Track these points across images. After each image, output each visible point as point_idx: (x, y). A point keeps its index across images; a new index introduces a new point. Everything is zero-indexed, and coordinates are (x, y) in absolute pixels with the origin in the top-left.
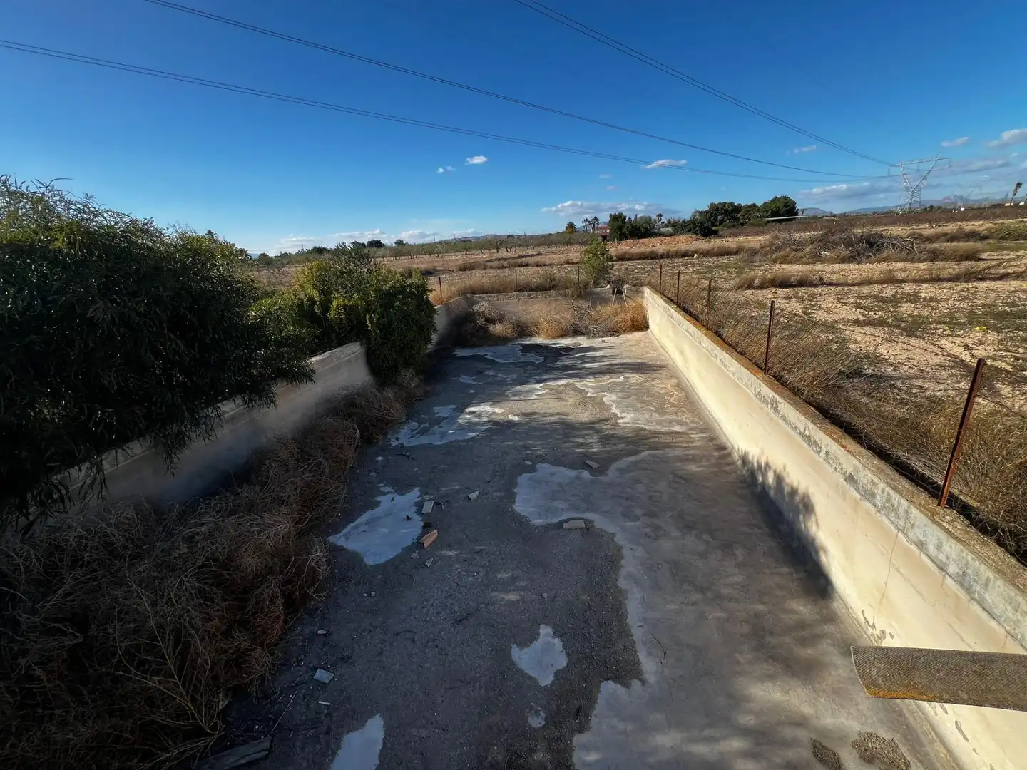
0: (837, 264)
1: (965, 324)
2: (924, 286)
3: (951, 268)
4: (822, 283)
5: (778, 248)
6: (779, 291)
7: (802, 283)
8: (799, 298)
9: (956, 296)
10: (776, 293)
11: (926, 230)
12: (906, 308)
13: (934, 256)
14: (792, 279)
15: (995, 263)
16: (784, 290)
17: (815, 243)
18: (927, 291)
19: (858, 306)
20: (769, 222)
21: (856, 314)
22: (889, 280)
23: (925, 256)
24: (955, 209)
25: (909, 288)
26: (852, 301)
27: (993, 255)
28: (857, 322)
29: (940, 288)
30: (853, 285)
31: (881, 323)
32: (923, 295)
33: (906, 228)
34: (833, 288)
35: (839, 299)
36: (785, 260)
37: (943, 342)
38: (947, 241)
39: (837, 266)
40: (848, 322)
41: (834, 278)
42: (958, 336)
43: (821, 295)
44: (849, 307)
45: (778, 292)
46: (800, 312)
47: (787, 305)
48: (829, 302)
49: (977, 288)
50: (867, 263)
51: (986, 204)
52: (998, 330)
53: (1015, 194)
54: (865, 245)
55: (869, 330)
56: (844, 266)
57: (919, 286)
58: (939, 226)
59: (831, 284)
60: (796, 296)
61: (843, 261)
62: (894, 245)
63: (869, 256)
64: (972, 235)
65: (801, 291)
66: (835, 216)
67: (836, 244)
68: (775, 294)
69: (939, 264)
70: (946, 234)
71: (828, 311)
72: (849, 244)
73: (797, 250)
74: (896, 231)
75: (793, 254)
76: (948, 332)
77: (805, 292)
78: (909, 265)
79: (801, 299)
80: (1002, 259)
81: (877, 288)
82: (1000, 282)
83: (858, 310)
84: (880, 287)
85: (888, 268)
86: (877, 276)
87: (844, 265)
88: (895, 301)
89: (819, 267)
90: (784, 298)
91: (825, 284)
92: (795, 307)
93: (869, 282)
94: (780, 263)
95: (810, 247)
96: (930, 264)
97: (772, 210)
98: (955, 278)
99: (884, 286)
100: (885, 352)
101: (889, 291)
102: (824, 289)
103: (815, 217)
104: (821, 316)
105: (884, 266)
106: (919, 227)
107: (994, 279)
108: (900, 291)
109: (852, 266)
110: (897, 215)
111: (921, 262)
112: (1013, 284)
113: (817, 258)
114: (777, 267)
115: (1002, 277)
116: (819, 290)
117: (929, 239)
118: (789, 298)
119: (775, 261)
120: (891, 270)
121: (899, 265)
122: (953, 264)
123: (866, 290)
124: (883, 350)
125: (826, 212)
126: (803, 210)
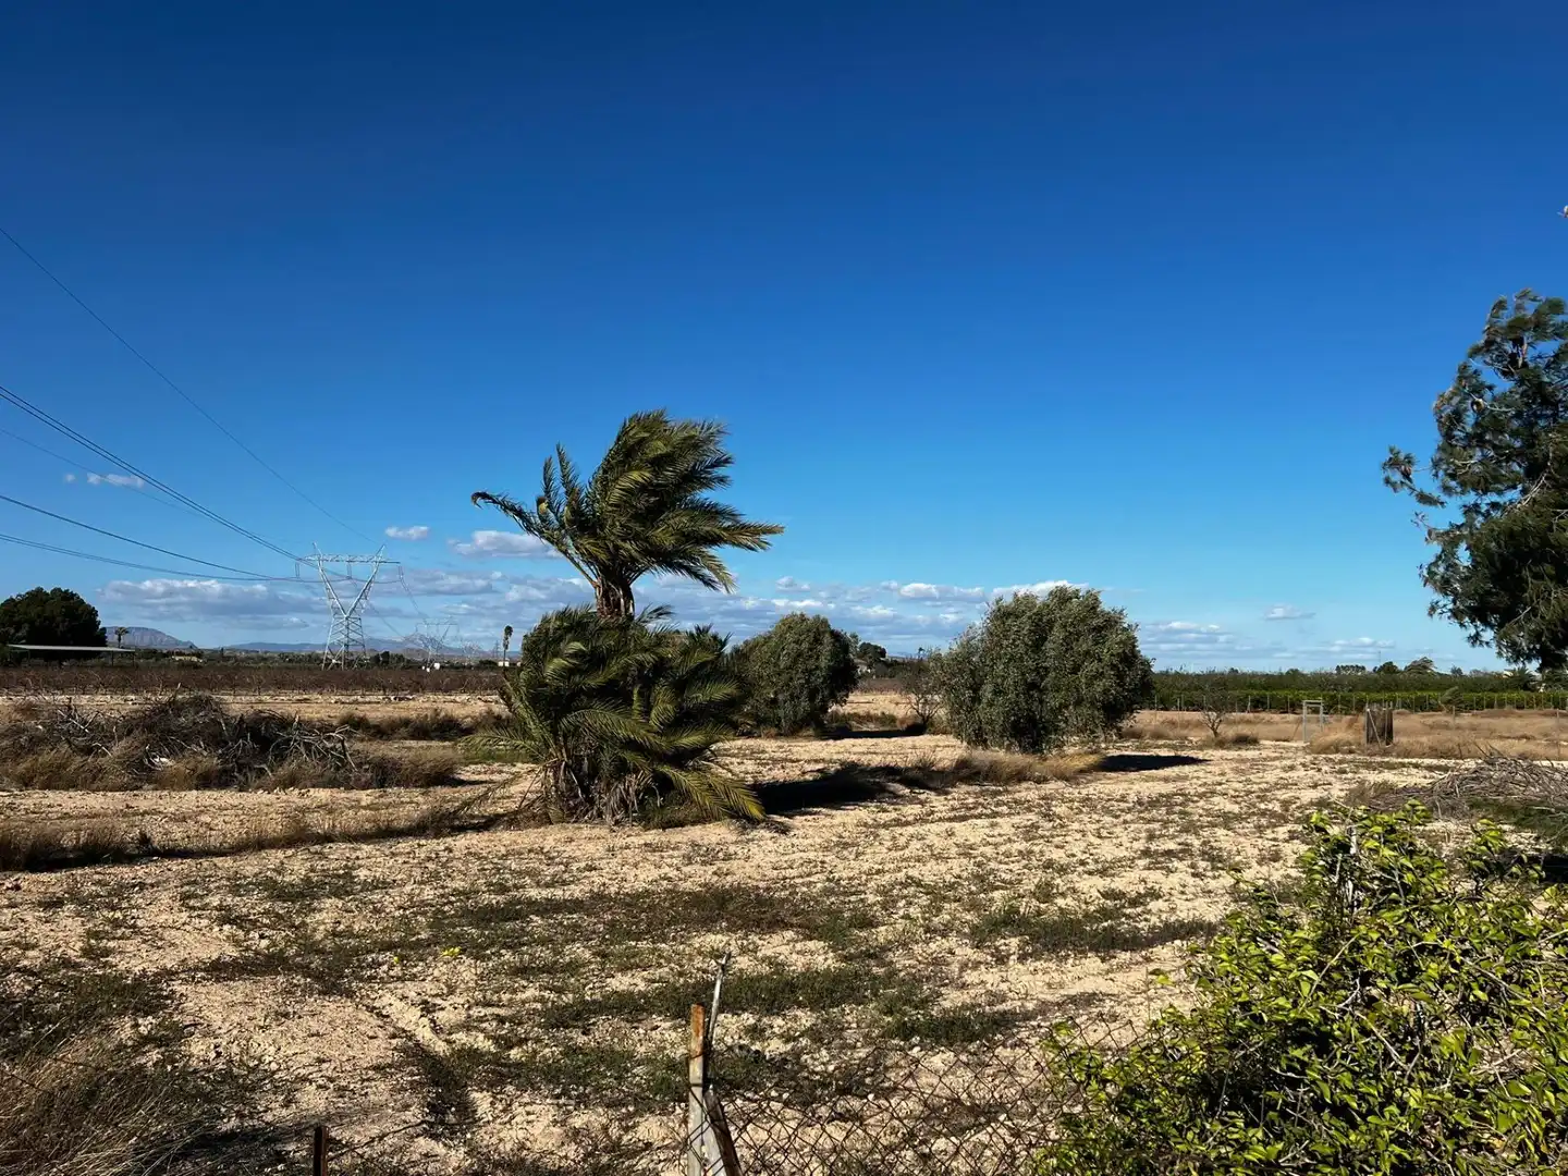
0: (195, 792)
1: (428, 944)
2: (366, 848)
3: (412, 803)
4: (146, 850)
5: (36, 742)
6: (27, 880)
7: (97, 852)
8: (82, 902)
9: (417, 873)
10: (17, 888)
11: (378, 707)
12: (326, 916)
13: (384, 775)
14: (68, 841)
15: (481, 789)
16: (44, 877)
17: (136, 732)
18: (372, 861)
19: (226, 917)
20: (25, 653)
21: (216, 944)
22: (299, 837)
23: (369, 775)
24: (425, 663)
25: (338, 853)
26: (215, 901)
27: (480, 773)
28: (219, 970)
29: (393, 854)
30: (220, 853)
31: (269, 964)
32: (362, 874)
33: (343, 699)
34: (175, 865)
35: (185, 897)
36: (55, 779)
37: (388, 999)
38: (413, 737)
39: (191, 798)
40: (197, 969)
41: (178, 833)
42: (413, 977)
43: (142, 886)
44: (205, 922)
45: (24, 885)
46: (74, 952)
47: (47, 927)
48: (158, 911)
49: (451, 851)
50: (258, 788)
51: (472, 660)
52: (477, 951)
53: (506, 647)
54: (250, 744)
55: (241, 988)
56: (209, 797)
57: (355, 850)
58: (401, 699)
59: (171, 853)
60: (75, 896)
61: (206, 781)
62: (308, 746)
63: (262, 771)
64: (447, 728)
65: (88, 878)
66: (199, 654)
67: (187, 738)
68: (11, 893)
69: (394, 793)
70: (406, 723)
71: (154, 938)
72: (216, 740)
73: (88, 751)
74: (322, 707)
75: (78, 760)
76: (397, 971)
77: (98, 883)
78: (341, 795)
79: (85, 904)
80: (491, 782)
81: (275, 857)
82: (485, 836)
83: (226, 927)
84: (280, 854)
85: (301, 802)
86: (275, 826)
87: (208, 793)
88: (306, 894)
89: (147, 799)
90: (40, 904)
91: (155, 852)
92: (67, 933)
93: (259, 844)
94: (43, 788)
95: (123, 743)
96: (377, 792)
97: (31, 623)
98: (419, 830)
99: (290, 852)
100: (272, 1050)
101: (297, 866)
102: (152, 868)
103: (152, 654)
104: (133, 960)
105: (293, 796)
106: (367, 699)
107: (478, 828)
108: (319, 865)
109: (229, 797)
110: (327, 665)
111: (364, 788)
112: (505, 838)
113: (142, 774)
114: (33, 799)
115: (488, 824)
116: (140, 871)
117: (382, 731)
118: (53, 904)
119: (26, 782)
120: (304, 810)
121: (322, 795)
122: (416, 794)
123: (250, 866)
124: (267, 1048)
125: (177, 643)
126: (121, 632)
